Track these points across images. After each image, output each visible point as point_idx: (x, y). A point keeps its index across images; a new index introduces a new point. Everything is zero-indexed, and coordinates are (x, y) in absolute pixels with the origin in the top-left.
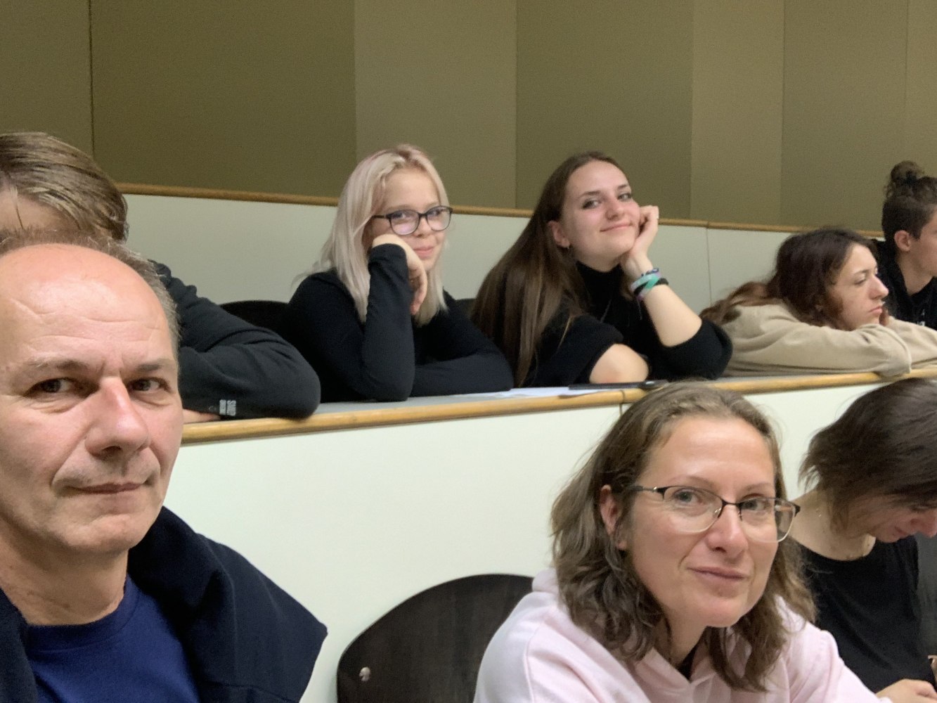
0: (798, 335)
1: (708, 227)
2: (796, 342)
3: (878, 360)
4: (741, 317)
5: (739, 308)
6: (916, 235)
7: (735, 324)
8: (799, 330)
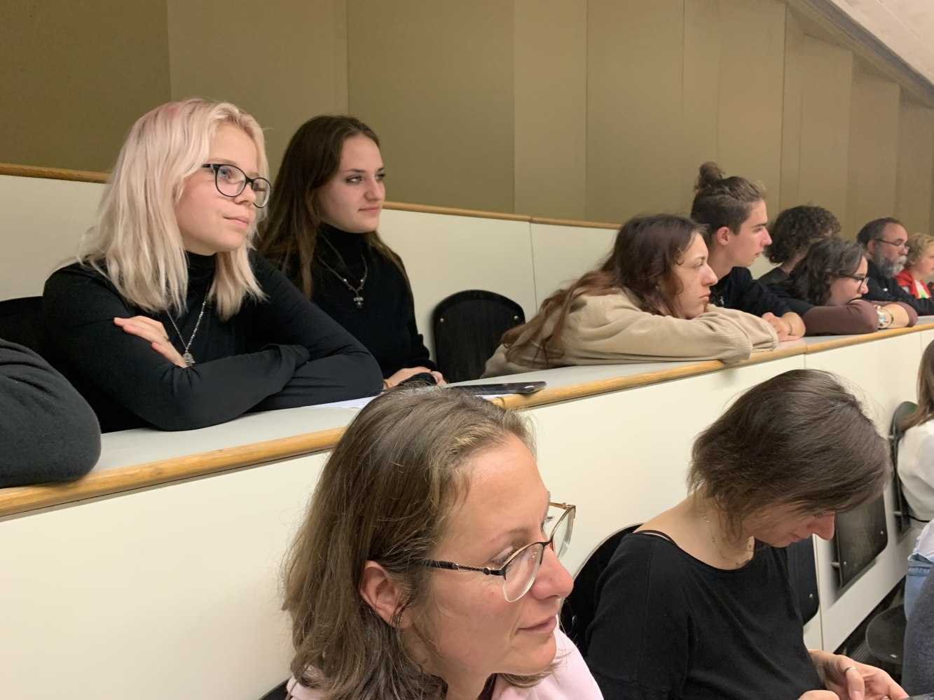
0: (644, 325)
1: (531, 221)
2: (643, 331)
3: (722, 347)
4: (587, 307)
5: (585, 297)
6: (736, 231)
7: (581, 314)
8: (644, 319)
